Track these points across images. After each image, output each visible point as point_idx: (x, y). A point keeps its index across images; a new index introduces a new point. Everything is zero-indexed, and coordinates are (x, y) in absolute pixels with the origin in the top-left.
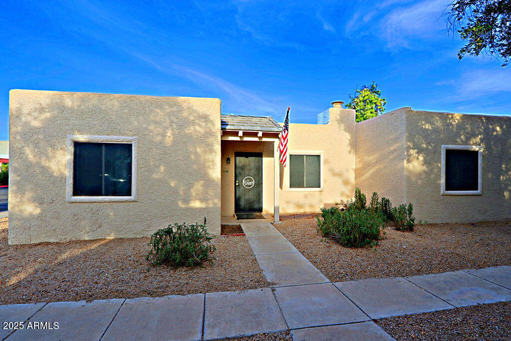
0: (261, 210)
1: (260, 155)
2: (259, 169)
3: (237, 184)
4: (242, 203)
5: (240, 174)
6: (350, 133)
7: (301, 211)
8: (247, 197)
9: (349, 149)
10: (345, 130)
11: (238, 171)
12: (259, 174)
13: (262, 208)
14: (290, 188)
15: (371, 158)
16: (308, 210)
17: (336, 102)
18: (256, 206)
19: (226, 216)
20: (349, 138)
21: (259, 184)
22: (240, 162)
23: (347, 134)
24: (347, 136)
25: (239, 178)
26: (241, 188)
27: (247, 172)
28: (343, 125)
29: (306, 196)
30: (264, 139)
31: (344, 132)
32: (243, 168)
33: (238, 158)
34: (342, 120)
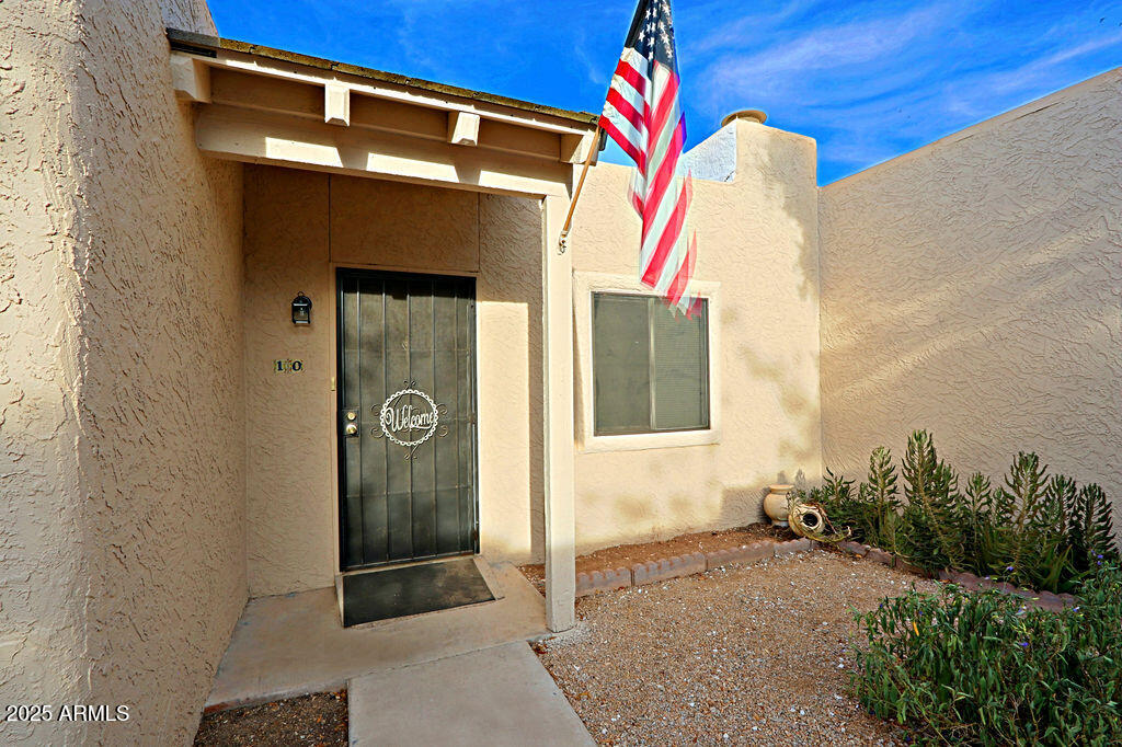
0: (470, 543)
1: (464, 288)
2: (461, 356)
3: (350, 428)
4: (379, 514)
5: (367, 374)
6: (802, 220)
7: (642, 529)
8: (402, 487)
9: (798, 278)
10: (787, 208)
11: (354, 359)
12: (461, 376)
13: (476, 535)
14: (595, 435)
15: (907, 308)
16: (665, 522)
17: (741, 115)
18: (449, 526)
19: (292, 594)
20: (800, 239)
21: (461, 424)
22: (366, 314)
23: (794, 223)
24: (793, 232)
25: (360, 395)
26: (375, 446)
27: (400, 370)
28: (778, 188)
29: (655, 468)
30: (489, 179)
31: (784, 214)
32: (376, 347)
33: (354, 301)
34: (777, 171)
